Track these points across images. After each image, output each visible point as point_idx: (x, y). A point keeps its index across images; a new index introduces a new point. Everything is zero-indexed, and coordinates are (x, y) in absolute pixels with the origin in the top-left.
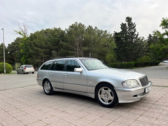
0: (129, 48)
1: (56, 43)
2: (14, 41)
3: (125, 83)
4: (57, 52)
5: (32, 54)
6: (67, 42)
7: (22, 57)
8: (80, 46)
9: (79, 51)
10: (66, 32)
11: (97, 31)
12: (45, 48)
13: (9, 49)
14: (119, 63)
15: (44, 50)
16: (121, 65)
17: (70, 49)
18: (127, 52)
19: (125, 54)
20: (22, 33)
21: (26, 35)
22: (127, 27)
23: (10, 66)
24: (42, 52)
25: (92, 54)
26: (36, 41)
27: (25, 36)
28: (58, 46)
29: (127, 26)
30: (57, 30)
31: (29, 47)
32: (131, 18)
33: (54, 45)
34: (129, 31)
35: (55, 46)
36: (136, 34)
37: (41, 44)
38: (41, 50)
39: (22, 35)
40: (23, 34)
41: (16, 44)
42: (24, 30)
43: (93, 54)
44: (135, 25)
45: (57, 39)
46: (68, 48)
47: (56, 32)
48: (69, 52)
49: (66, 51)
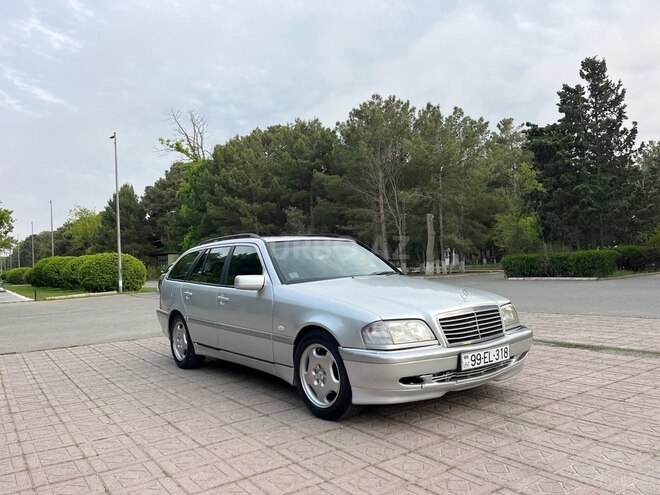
0: (591, 192)
1: (300, 177)
3: (374, 333)
4: (307, 211)
5: (216, 223)
6: (341, 173)
7: (186, 233)
8: (388, 187)
9: (385, 206)
10: (338, 134)
11: (460, 125)
12: (262, 199)
13: (146, 206)
14: (547, 252)
15: (259, 206)
16: (553, 262)
17: (353, 202)
18: (583, 205)
19: (576, 215)
20: (185, 146)
21: (201, 153)
22: (587, 101)
23: (138, 264)
24: (252, 212)
25: (436, 218)
26: (231, 172)
27: (195, 158)
28: (307, 188)
29: (587, 95)
30: (307, 131)
31: (206, 195)
32: (604, 63)
33: (294, 187)
34: (595, 116)
35: (300, 189)
36: (625, 129)
37: (248, 183)
38: (249, 205)
39: (186, 152)
40: (190, 152)
41: (170, 186)
42: (191, 134)
43: (441, 217)
44: (624, 91)
45: (305, 162)
46: (343, 197)
47: (303, 136)
48: (346, 212)
49: (335, 208)
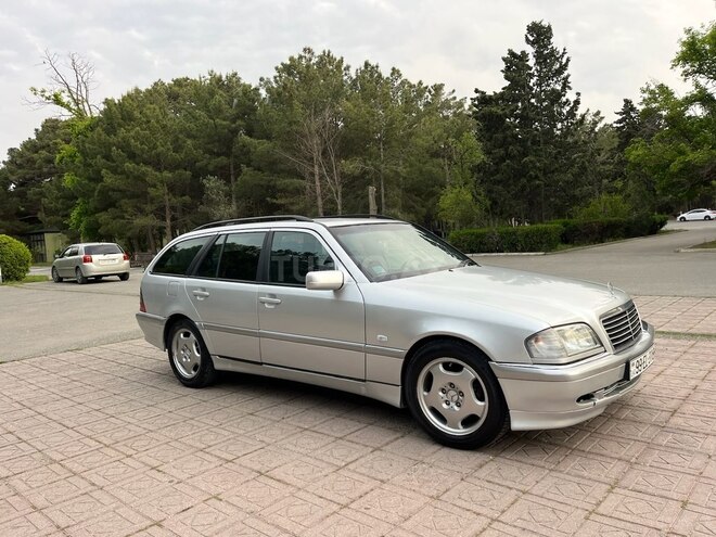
0: (538, 164)
1: (219, 141)
2: (34, 137)
4: (228, 182)
5: (115, 195)
6: (269, 138)
7: (72, 207)
8: (324, 153)
9: (322, 177)
10: (263, 93)
11: (398, 88)
12: (173, 167)
13: (12, 173)
14: (494, 228)
15: (170, 175)
16: (502, 238)
17: (282, 171)
18: (531, 179)
19: (523, 188)
20: (65, 98)
22: (531, 69)
23: (19, 247)
24: (162, 182)
25: (378, 191)
26: (132, 133)
27: (80, 114)
28: (228, 155)
29: (531, 62)
30: (224, 86)
31: (100, 160)
32: (549, 28)
33: (211, 153)
34: (539, 85)
35: (218, 155)
36: (567, 100)
37: (155, 147)
38: (157, 173)
39: (67, 106)
40: (72, 105)
41: (43, 148)
42: (73, 85)
43: (383, 191)
44: (568, 60)
45: (224, 123)
46: (272, 166)
47: (221, 92)
48: (278, 183)
49: (264, 178)
